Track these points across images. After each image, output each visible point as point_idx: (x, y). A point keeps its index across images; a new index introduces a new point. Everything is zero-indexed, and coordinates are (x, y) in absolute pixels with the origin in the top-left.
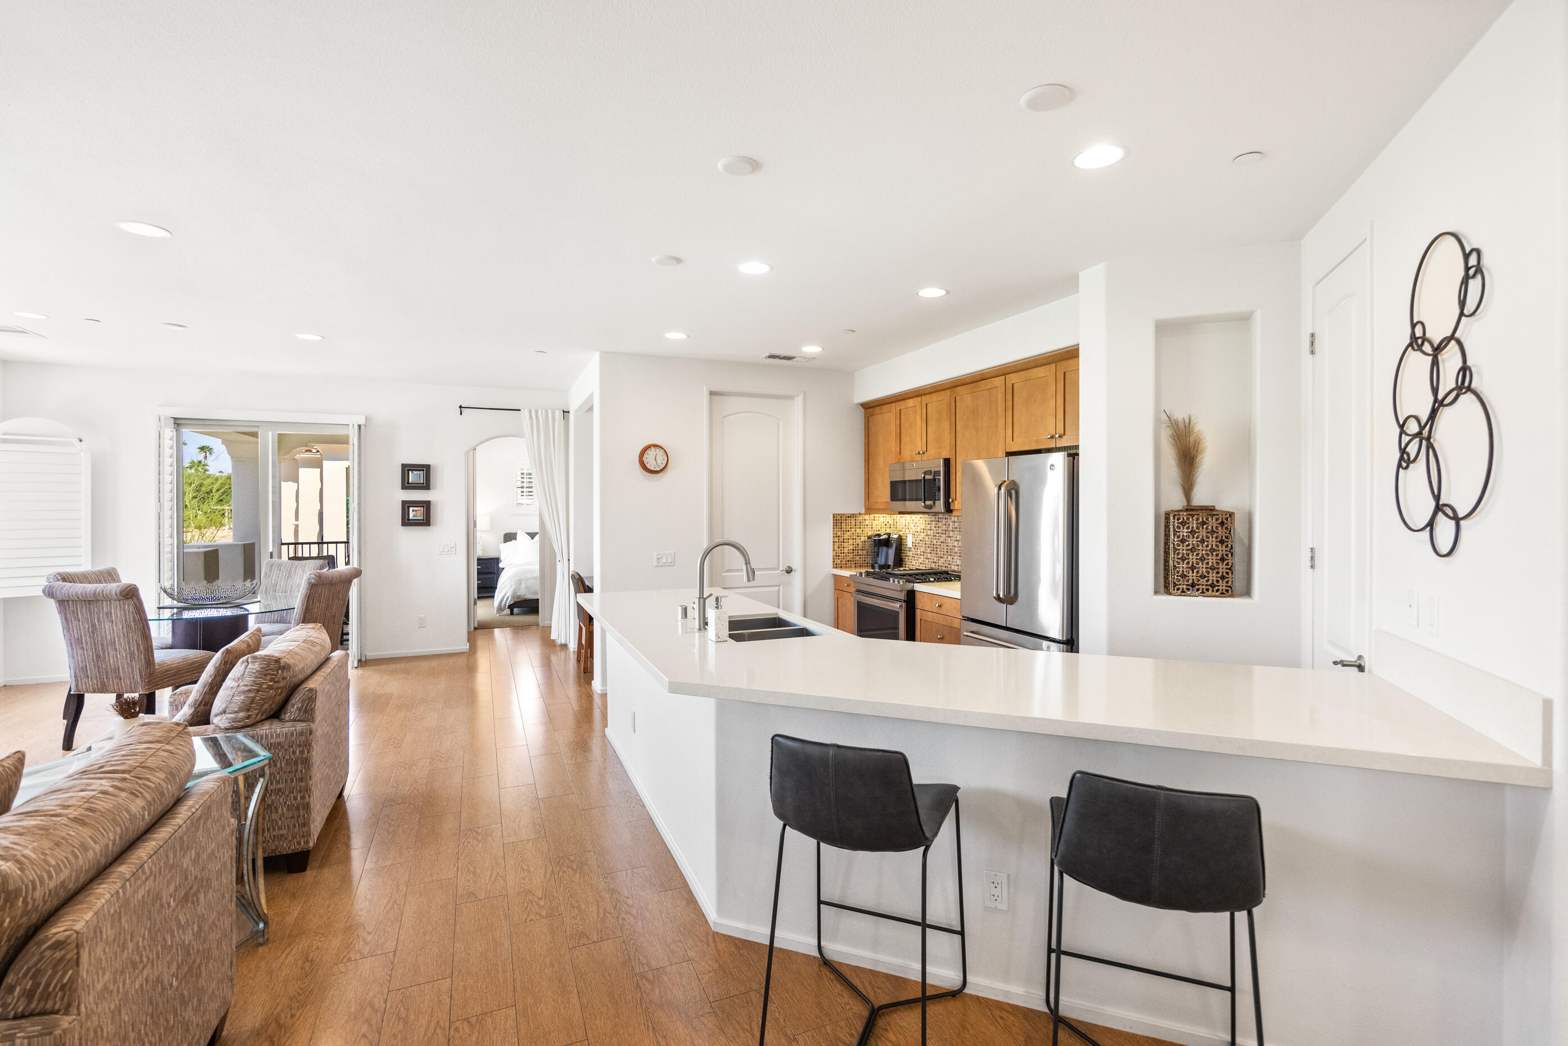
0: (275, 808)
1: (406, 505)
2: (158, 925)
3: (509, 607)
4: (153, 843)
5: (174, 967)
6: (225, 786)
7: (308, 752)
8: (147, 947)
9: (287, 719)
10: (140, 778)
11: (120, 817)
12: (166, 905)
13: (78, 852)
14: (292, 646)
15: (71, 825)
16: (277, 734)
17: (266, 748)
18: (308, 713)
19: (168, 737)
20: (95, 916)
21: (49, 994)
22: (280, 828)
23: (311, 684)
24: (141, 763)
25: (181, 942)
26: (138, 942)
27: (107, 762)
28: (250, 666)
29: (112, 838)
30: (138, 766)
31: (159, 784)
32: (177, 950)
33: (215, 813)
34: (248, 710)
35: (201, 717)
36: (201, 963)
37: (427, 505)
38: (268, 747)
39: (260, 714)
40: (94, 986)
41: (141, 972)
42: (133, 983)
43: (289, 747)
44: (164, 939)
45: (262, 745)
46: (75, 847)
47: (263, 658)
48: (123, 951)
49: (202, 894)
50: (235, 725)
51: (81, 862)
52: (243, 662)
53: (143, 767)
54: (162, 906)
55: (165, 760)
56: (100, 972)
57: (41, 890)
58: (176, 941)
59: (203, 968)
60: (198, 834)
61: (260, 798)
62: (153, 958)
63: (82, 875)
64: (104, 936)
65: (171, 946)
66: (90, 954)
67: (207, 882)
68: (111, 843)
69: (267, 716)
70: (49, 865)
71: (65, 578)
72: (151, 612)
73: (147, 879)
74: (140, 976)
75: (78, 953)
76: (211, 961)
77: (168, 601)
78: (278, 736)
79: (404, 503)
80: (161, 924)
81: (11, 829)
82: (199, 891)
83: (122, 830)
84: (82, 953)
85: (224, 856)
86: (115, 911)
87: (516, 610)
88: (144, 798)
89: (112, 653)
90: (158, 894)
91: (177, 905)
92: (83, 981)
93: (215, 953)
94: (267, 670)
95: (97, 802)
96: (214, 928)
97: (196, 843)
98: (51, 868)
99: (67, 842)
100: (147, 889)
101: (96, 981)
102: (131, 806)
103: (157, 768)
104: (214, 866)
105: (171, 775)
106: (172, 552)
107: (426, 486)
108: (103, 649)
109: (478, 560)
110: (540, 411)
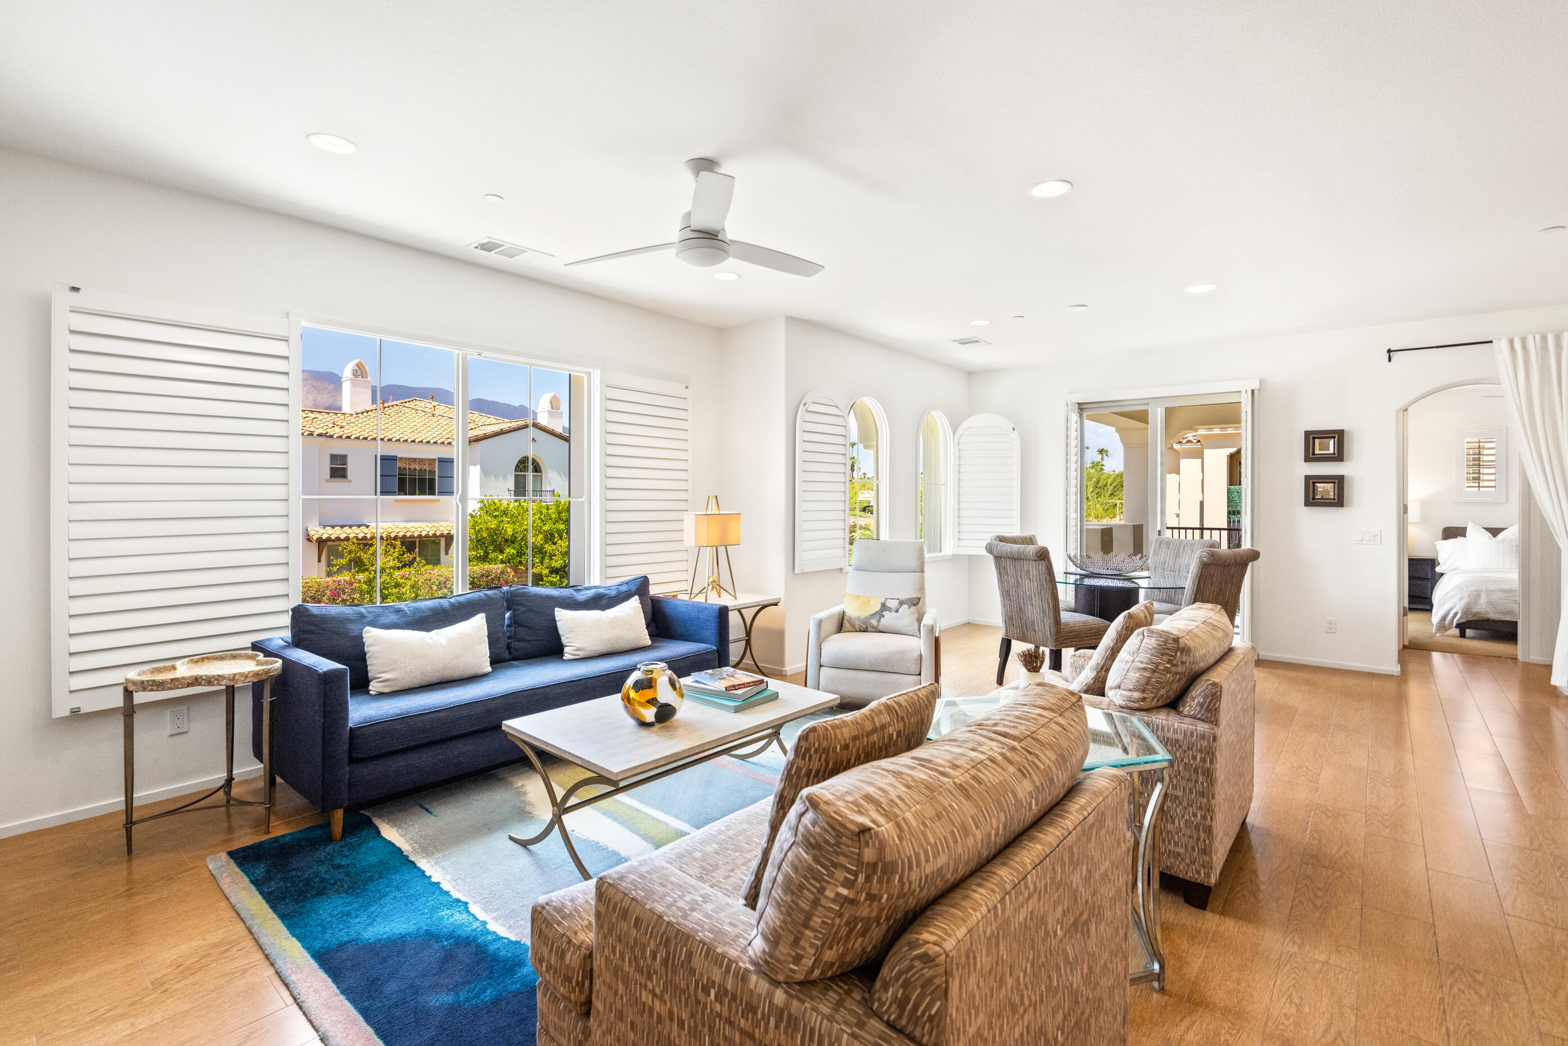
0: (1172, 817)
1: (1311, 482)
2: (1043, 958)
3: (1458, 626)
4: (1039, 847)
5: (1060, 1017)
6: (1121, 789)
7: (1211, 762)
8: (1030, 986)
9: (1186, 712)
10: (1030, 753)
11: (1005, 799)
12: (1052, 934)
13: (957, 833)
14: (1191, 626)
15: (954, 792)
16: (1174, 729)
17: (1161, 742)
18: (1210, 713)
19: (1061, 707)
20: (968, 936)
21: (918, 1018)
22: (1176, 844)
23: (1215, 676)
24: (1032, 733)
25: (1068, 984)
26: (1019, 977)
27: (1001, 719)
28: (1146, 640)
29: (995, 826)
30: (1029, 736)
31: (1049, 766)
32: (1064, 994)
33: (1109, 822)
34: (1143, 691)
35: (1097, 688)
36: (1090, 1016)
37: (1339, 481)
38: (1166, 742)
39: (1155, 700)
40: (964, 1032)
41: (1022, 1016)
42: (1012, 1029)
43: (1188, 748)
44: (1049, 977)
45: (1158, 738)
46: (955, 827)
47: (1161, 634)
48: (1001, 987)
49: (1094, 924)
50: (1130, 704)
51: (960, 850)
52: (1139, 634)
53: (1034, 739)
54: (1047, 933)
55: (1057, 736)
56: (973, 1012)
57: (917, 872)
58: (1062, 981)
59: (1093, 1021)
60: (1090, 845)
61: (1158, 808)
62: (1036, 1001)
63: (960, 866)
64: (979, 966)
65: (1057, 989)
66: (961, 987)
67: (1099, 910)
68: (993, 832)
69: (1163, 703)
70: (928, 843)
71: (1002, 539)
72: (1059, 576)
73: (1030, 896)
74: (1021, 1023)
75: (947, 982)
76: (1102, 1014)
77: (1072, 568)
78: (1175, 731)
79: (1308, 478)
80: (1046, 957)
81: (904, 776)
82: (1090, 920)
83: (1006, 817)
84: (950, 983)
85: (1118, 880)
86: (993, 933)
87: (1469, 632)
88: (1033, 781)
89: (1029, 606)
90: (1042, 917)
91: (1065, 935)
92: (951, 1021)
93: (1107, 1004)
94: (1164, 649)
95: (984, 770)
96: (1106, 972)
97: (1087, 857)
98: (929, 848)
99: (948, 816)
100: (1030, 909)
101: (967, 1024)
102: (1018, 788)
103: (1047, 743)
104: (1107, 892)
105: (1062, 759)
106: (1076, 526)
107: (1339, 456)
108: (1024, 603)
109: (1409, 559)
110: (1530, 338)
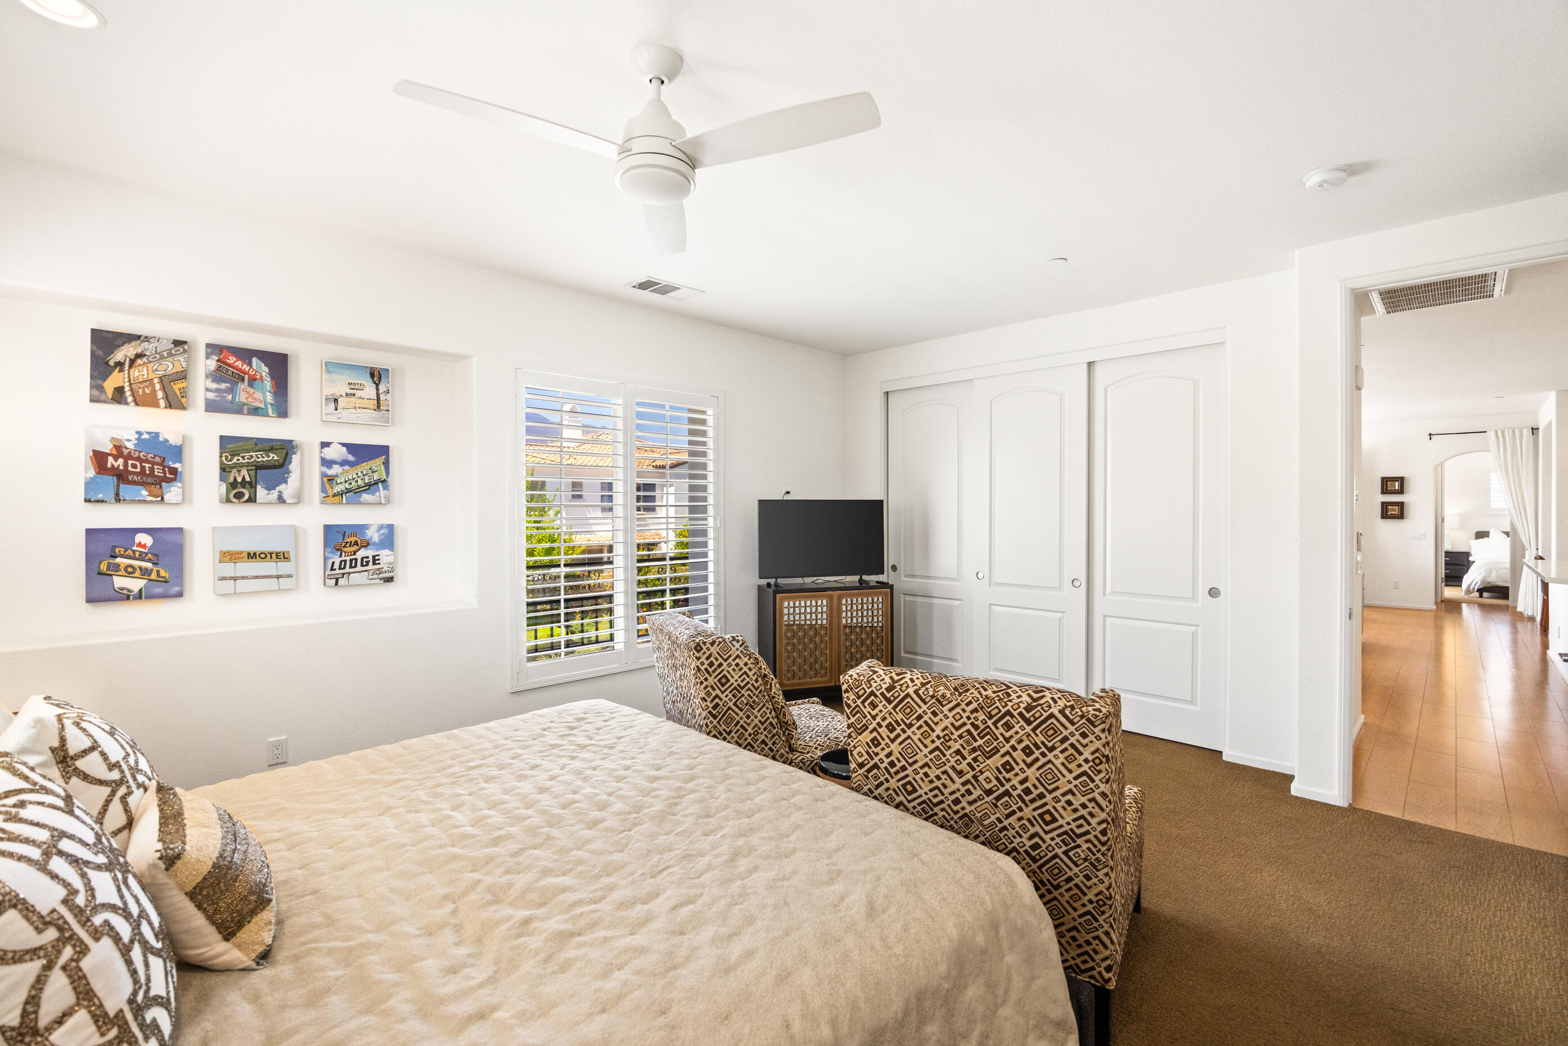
1: (1385, 506)
3: (1479, 590)
37: (1401, 505)
79: (1383, 503)
87: (1485, 594)
107: (1401, 491)
109: (1446, 552)
110: (1506, 431)
